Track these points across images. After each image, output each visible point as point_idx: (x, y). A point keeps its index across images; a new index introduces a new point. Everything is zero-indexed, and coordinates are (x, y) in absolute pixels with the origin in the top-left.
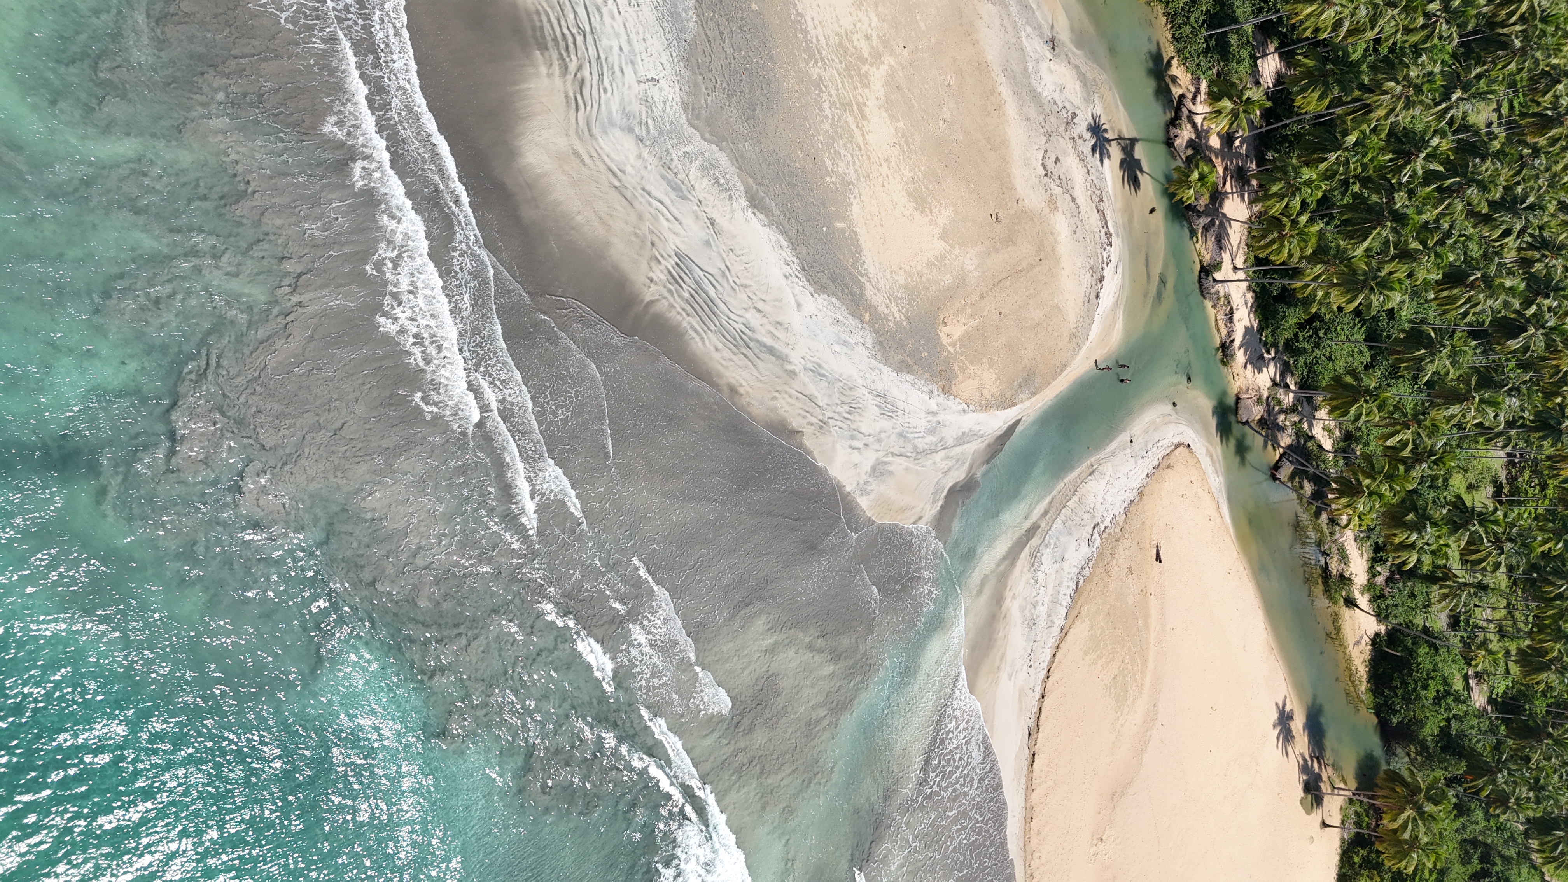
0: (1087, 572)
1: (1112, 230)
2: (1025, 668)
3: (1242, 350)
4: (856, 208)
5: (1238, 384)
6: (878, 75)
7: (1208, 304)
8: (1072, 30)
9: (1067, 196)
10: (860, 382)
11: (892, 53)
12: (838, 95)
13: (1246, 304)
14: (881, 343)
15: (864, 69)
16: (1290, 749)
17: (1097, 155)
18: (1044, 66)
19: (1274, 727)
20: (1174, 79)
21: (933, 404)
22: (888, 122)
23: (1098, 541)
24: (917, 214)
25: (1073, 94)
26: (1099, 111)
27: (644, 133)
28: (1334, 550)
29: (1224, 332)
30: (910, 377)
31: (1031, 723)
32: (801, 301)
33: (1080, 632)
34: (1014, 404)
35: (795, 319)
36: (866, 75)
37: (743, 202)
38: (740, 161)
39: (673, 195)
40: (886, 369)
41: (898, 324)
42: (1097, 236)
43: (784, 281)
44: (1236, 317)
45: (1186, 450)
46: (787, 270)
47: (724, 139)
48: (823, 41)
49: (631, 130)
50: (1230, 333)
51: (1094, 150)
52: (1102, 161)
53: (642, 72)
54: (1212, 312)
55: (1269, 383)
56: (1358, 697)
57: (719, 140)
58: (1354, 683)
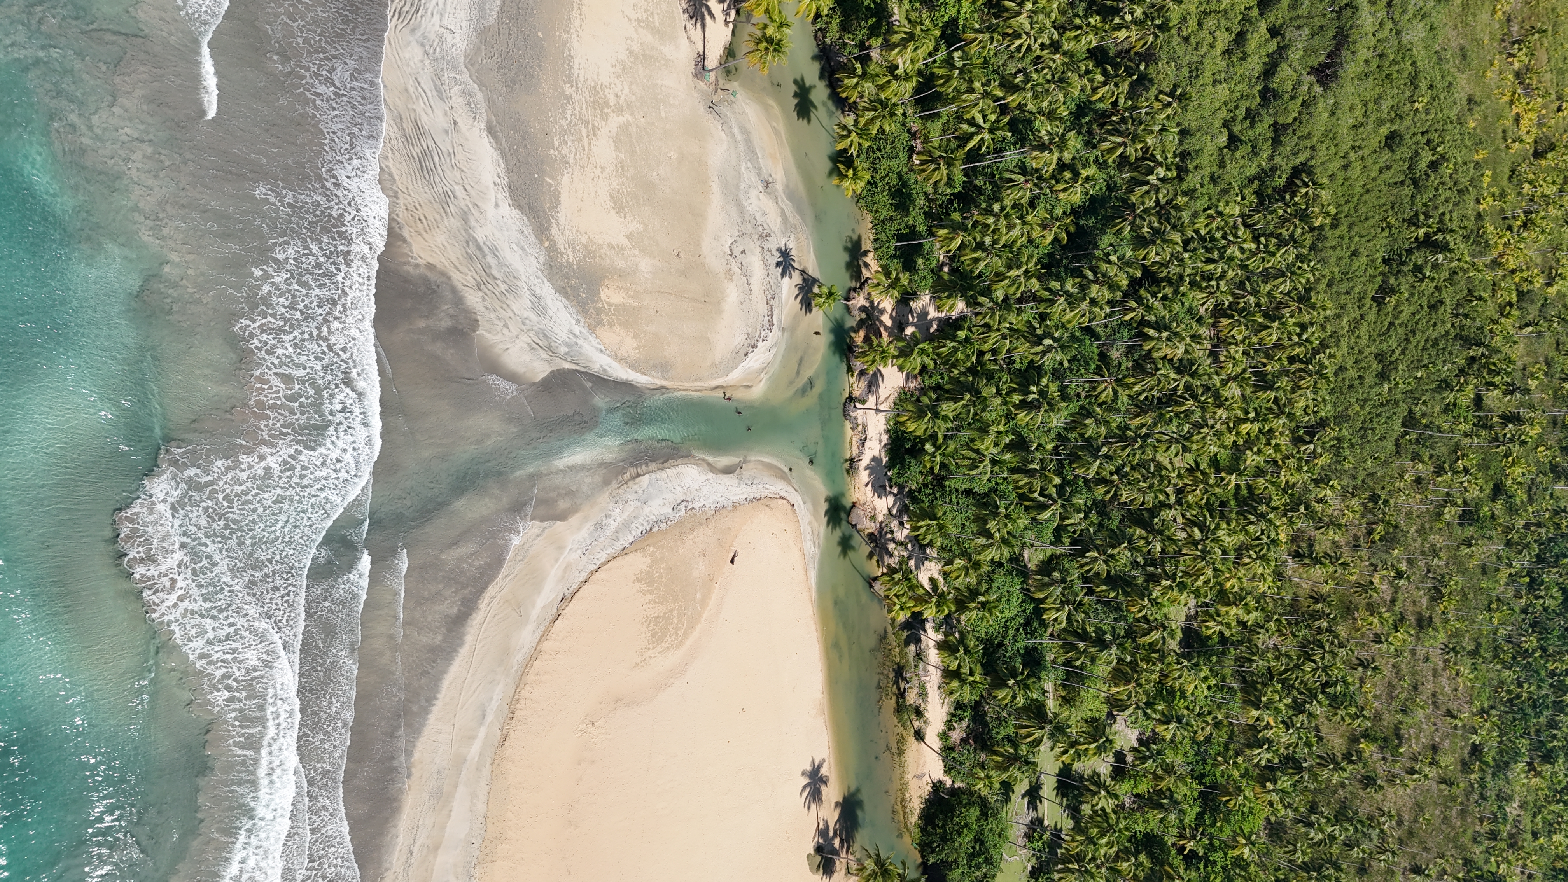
0: (663, 526)
1: (775, 322)
2: (579, 552)
3: (867, 472)
4: (565, 180)
5: (857, 495)
6: (615, 121)
7: (848, 425)
8: (787, 186)
9: (744, 279)
10: (524, 278)
11: (632, 114)
12: (580, 112)
13: (880, 441)
14: (551, 266)
15: (606, 110)
16: (813, 806)
17: (780, 270)
18: (754, 193)
19: (803, 774)
20: (867, 265)
21: (577, 330)
22: (613, 148)
23: (683, 513)
24: (613, 212)
25: (774, 222)
26: (792, 245)
27: (431, 51)
28: (915, 682)
29: (855, 451)
30: (564, 300)
31: (568, 593)
32: (500, 203)
33: (638, 562)
34: (645, 374)
35: (491, 212)
36: (607, 114)
37: (483, 125)
38: (491, 105)
39: (435, 93)
40: (547, 284)
41: (570, 265)
42: (761, 318)
43: (492, 185)
44: (867, 444)
45: (790, 507)
46: (498, 181)
47: (485, 86)
48: (581, 79)
49: (423, 45)
50: (860, 454)
51: (778, 264)
52: (783, 275)
53: (445, 22)
54: (849, 432)
55: (886, 511)
56: (906, 826)
57: (482, 85)
58: (904, 807)
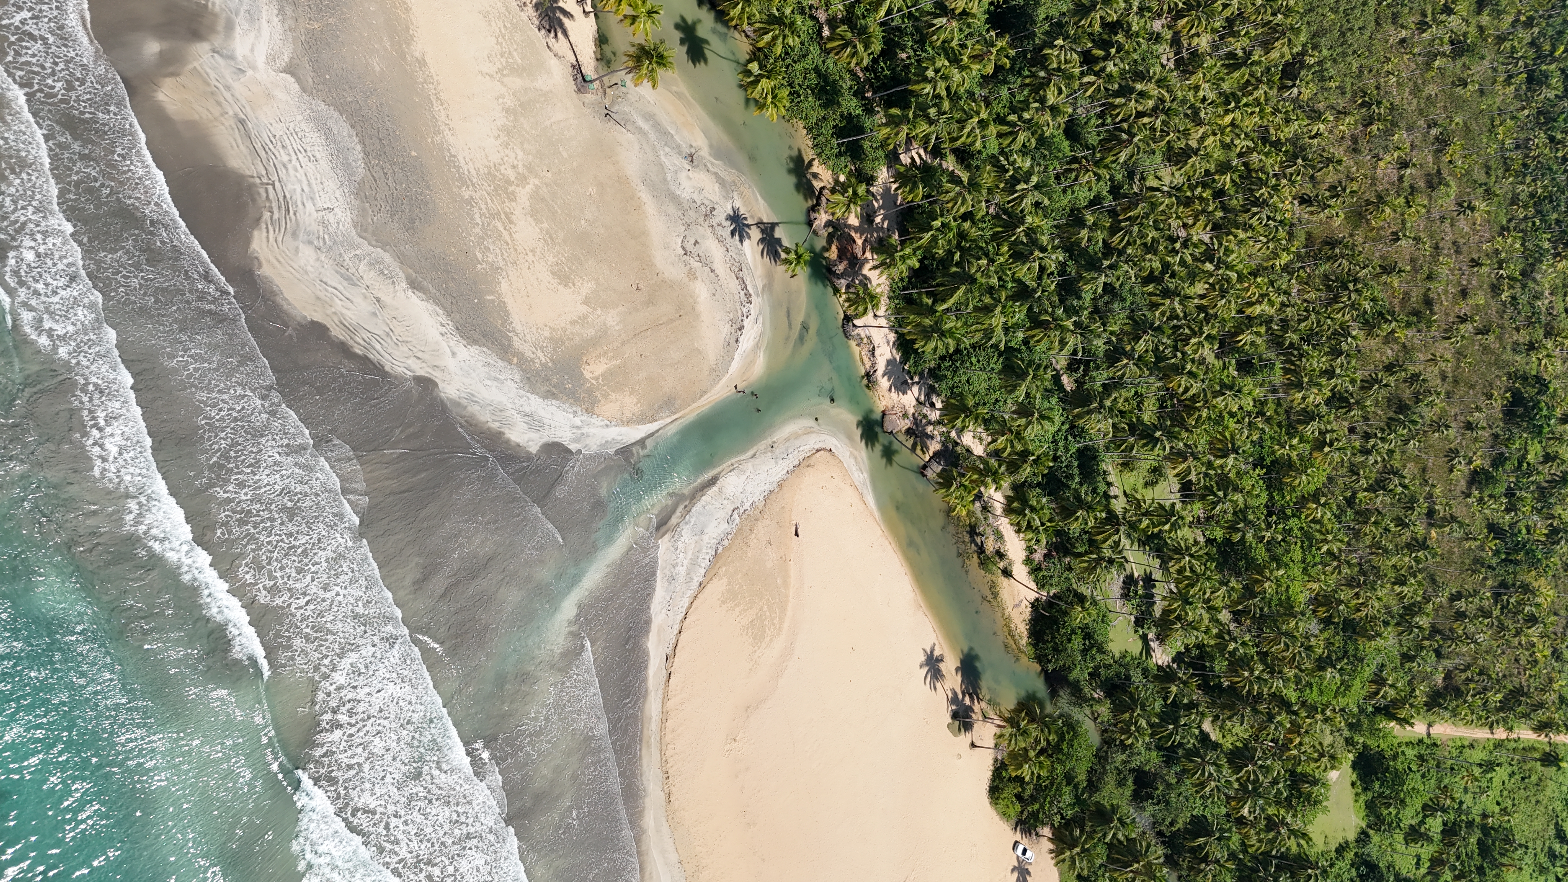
0: (726, 543)
1: (751, 291)
2: (664, 611)
3: (886, 378)
4: (504, 287)
5: (884, 403)
6: (524, 194)
7: (853, 343)
8: (711, 146)
9: (707, 269)
10: (510, 406)
11: (537, 176)
12: (487, 209)
13: (888, 342)
14: (528, 378)
15: (511, 189)
16: (938, 685)
17: (737, 237)
18: (682, 176)
19: (921, 667)
20: (815, 176)
21: (577, 421)
22: (533, 224)
23: (738, 520)
24: (561, 288)
25: (712, 191)
26: (738, 204)
27: (321, 244)
28: (989, 531)
29: (868, 364)
30: (554, 402)
31: (669, 651)
32: (455, 350)
33: (717, 587)
34: (655, 421)
35: (451, 364)
36: (513, 193)
37: (404, 285)
38: (402, 259)
39: (345, 283)
40: (532, 397)
41: (544, 366)
42: (737, 297)
43: (441, 338)
44: (877, 353)
45: (828, 454)
46: (444, 330)
47: (388, 244)
48: (473, 172)
49: (310, 243)
50: (874, 364)
51: (733, 233)
52: (741, 241)
53: (320, 204)
54: (857, 350)
55: (914, 402)
56: (1019, 649)
57: (384, 245)
58: (1013, 636)
